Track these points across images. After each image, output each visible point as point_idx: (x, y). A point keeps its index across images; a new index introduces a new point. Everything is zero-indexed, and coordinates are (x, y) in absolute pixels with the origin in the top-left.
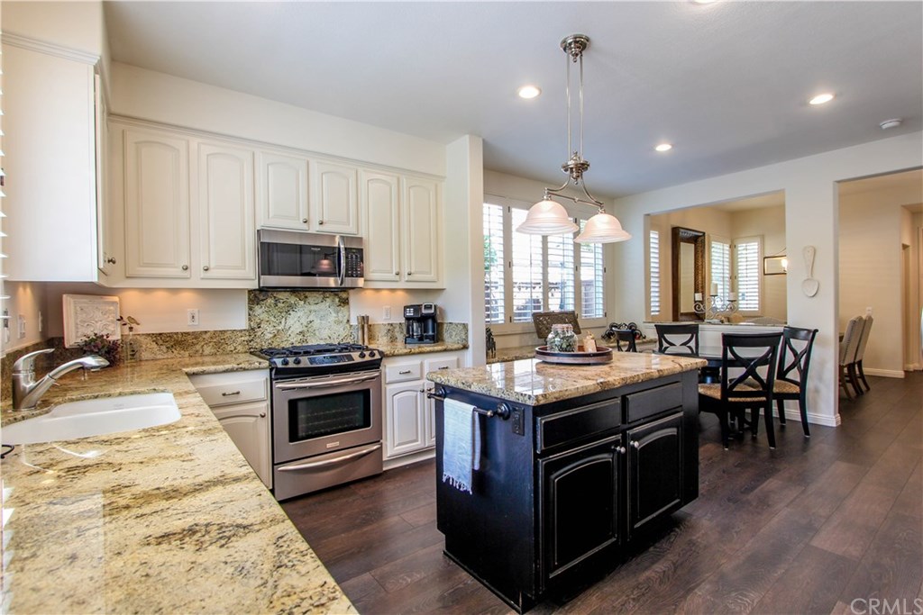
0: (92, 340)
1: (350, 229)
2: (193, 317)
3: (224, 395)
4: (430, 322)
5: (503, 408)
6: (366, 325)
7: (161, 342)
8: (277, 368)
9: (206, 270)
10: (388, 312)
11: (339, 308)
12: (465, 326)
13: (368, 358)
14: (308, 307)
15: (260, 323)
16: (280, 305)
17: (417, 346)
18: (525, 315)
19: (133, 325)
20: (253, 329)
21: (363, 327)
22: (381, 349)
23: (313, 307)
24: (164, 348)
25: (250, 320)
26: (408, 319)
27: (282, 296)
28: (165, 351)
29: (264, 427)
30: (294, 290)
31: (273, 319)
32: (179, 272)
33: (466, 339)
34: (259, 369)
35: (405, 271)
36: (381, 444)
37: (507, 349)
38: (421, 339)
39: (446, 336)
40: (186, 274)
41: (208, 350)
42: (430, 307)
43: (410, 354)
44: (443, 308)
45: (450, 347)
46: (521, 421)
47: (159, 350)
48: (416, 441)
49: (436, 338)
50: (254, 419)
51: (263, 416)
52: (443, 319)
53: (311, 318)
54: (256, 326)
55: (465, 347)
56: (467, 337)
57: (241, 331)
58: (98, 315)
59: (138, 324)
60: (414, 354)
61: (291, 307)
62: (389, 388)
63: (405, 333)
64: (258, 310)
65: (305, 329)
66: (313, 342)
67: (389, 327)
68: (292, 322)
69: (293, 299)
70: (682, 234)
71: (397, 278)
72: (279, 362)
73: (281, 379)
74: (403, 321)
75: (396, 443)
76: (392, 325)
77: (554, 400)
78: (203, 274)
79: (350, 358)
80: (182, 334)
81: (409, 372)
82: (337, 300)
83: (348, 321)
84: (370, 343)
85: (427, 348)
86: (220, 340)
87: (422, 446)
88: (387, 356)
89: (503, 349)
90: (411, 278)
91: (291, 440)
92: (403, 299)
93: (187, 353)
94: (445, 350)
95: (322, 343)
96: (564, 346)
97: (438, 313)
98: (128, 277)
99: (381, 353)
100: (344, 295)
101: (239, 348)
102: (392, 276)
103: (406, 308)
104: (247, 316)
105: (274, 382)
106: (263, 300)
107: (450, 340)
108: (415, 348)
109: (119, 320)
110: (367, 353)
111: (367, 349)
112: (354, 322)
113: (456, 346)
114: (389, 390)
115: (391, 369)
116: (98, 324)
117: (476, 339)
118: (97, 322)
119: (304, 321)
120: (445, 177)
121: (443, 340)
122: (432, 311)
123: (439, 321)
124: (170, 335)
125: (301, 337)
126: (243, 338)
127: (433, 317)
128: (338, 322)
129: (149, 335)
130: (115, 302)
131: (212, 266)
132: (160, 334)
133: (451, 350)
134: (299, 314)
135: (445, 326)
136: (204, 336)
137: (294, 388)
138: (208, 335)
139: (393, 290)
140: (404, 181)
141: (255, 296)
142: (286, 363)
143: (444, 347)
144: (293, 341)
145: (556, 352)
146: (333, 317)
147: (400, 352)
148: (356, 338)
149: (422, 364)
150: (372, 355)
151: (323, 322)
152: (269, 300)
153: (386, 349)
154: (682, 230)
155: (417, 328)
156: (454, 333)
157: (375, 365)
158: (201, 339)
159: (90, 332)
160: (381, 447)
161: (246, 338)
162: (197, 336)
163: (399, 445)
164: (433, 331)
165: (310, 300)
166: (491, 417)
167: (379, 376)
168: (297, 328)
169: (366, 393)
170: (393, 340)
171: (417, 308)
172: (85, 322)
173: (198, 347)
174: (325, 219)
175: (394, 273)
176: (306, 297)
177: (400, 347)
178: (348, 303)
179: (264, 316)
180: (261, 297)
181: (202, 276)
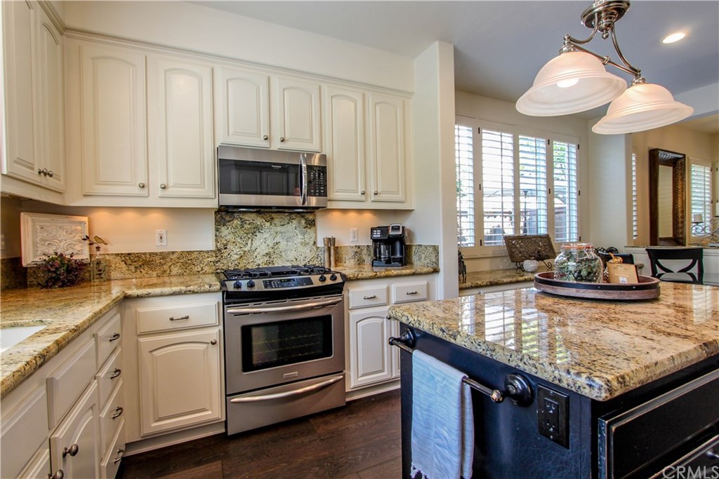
0: (53, 259)
1: (313, 146)
2: (161, 238)
3: (172, 319)
4: (398, 245)
5: (518, 384)
6: (332, 248)
7: (129, 262)
8: (227, 292)
9: (164, 188)
10: (356, 235)
11: (305, 230)
12: (435, 248)
13: (329, 282)
14: (274, 229)
15: (226, 245)
16: (246, 226)
17: (383, 269)
18: (495, 238)
19: (99, 245)
20: (219, 250)
21: (329, 249)
22: (343, 272)
23: (279, 229)
24: (132, 268)
25: (217, 241)
26: (375, 241)
27: (249, 217)
28: (133, 270)
29: (215, 356)
30: (260, 210)
31: (239, 241)
32: (137, 191)
33: (437, 263)
34: (209, 292)
35: (372, 190)
36: (344, 375)
37: (477, 273)
38: (388, 262)
39: (414, 258)
40: (144, 192)
41: (175, 270)
42: (397, 228)
43: (375, 278)
44: (412, 230)
45: (419, 271)
46: (562, 418)
47: (128, 270)
48: (382, 371)
49: (405, 261)
50: (205, 346)
51: (213, 344)
52: (411, 241)
53: (277, 239)
54: (222, 247)
55: (436, 271)
56: (438, 260)
57: (208, 252)
58: (62, 234)
59: (106, 244)
60: (380, 278)
61: (257, 229)
62: (352, 313)
63: (372, 255)
64: (225, 231)
65: (271, 250)
66: (279, 263)
67: (356, 250)
68: (258, 243)
69: (259, 221)
70: (662, 155)
71: (363, 198)
72: (230, 286)
73: (234, 303)
74: (370, 243)
75: (361, 373)
76: (359, 247)
77: (638, 386)
78: (160, 192)
79: (309, 281)
80: (150, 254)
81: (374, 297)
82: (303, 221)
83: (315, 243)
84: (336, 266)
85: (394, 272)
86: (187, 261)
87: (389, 377)
88: (350, 280)
89: (473, 273)
90: (377, 198)
91: (245, 369)
92: (369, 220)
93: (155, 273)
94: (414, 274)
95: (289, 264)
96: (584, 273)
97: (406, 235)
98: (85, 195)
99: (343, 276)
100: (311, 217)
101: (206, 268)
102: (358, 196)
103: (372, 230)
104: (215, 238)
105: (225, 306)
106: (229, 222)
107: (419, 263)
108: (381, 271)
109: (84, 239)
110: (328, 276)
111: (329, 271)
112: (321, 244)
113: (425, 270)
114: (353, 316)
115: (355, 294)
116: (62, 244)
117: (448, 263)
118: (61, 241)
119: (271, 244)
120: (412, 94)
121: (411, 263)
122: (400, 232)
123: (407, 244)
124: (138, 256)
125: (267, 258)
126: (209, 259)
127: (401, 239)
128: (305, 244)
129: (118, 254)
130: (85, 223)
131: (171, 184)
132: (129, 254)
133: (421, 274)
134: (266, 235)
135: (414, 248)
136: (172, 257)
137: (248, 314)
138: (176, 255)
139: (360, 211)
140: (370, 96)
141: (222, 217)
142: (238, 286)
143: (412, 271)
144: (260, 262)
145: (571, 281)
146: (299, 238)
147: (365, 275)
148: (322, 260)
149: (388, 289)
150: (333, 278)
151: (289, 244)
152: (235, 222)
153: (349, 272)
154: (661, 152)
155: (384, 251)
156: (423, 256)
157: (337, 289)
158: (168, 260)
159: (51, 251)
160: (344, 378)
161: (213, 259)
162: (164, 256)
163: (363, 375)
164: (401, 254)
165: (277, 221)
166: (499, 402)
167: (342, 301)
168: (263, 249)
169: (327, 319)
170: (360, 262)
171: (384, 230)
172: (47, 241)
173: (166, 267)
174: (287, 137)
175: (360, 194)
176: (272, 219)
177: (367, 271)
178: (314, 225)
179: (230, 237)
180: (228, 219)
181: (160, 195)
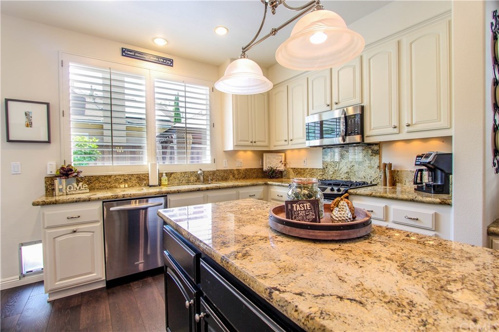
2: (304, 162)
3: (278, 196)
7: (295, 172)
9: (292, 140)
11: (371, 157)
14: (351, 157)
15: (327, 166)
16: (336, 156)
20: (324, 169)
23: (354, 157)
27: (338, 151)
28: (296, 175)
31: (333, 164)
38: (428, 188)
40: (287, 143)
53: (353, 164)
57: (319, 169)
60: (376, 197)
61: (342, 157)
64: (326, 159)
65: (349, 170)
66: (353, 179)
68: (343, 165)
69: (343, 152)
80: (300, 169)
82: (370, 151)
83: (378, 166)
86: (312, 173)
90: (409, 129)
98: (274, 146)
100: (375, 148)
101: (319, 178)
103: (417, 157)
104: (322, 162)
106: (328, 153)
118: (274, 162)
119: (349, 166)
124: (297, 170)
125: (346, 175)
126: (320, 173)
128: (371, 167)
129: (292, 168)
130: (282, 155)
132: (295, 168)
134: (347, 160)
138: (308, 170)
141: (325, 151)
144: (343, 177)
146: (367, 163)
149: (387, 209)
151: (360, 167)
152: (331, 153)
158: (306, 172)
168: (345, 169)
172: (269, 162)
178: (379, 154)
179: (329, 162)
